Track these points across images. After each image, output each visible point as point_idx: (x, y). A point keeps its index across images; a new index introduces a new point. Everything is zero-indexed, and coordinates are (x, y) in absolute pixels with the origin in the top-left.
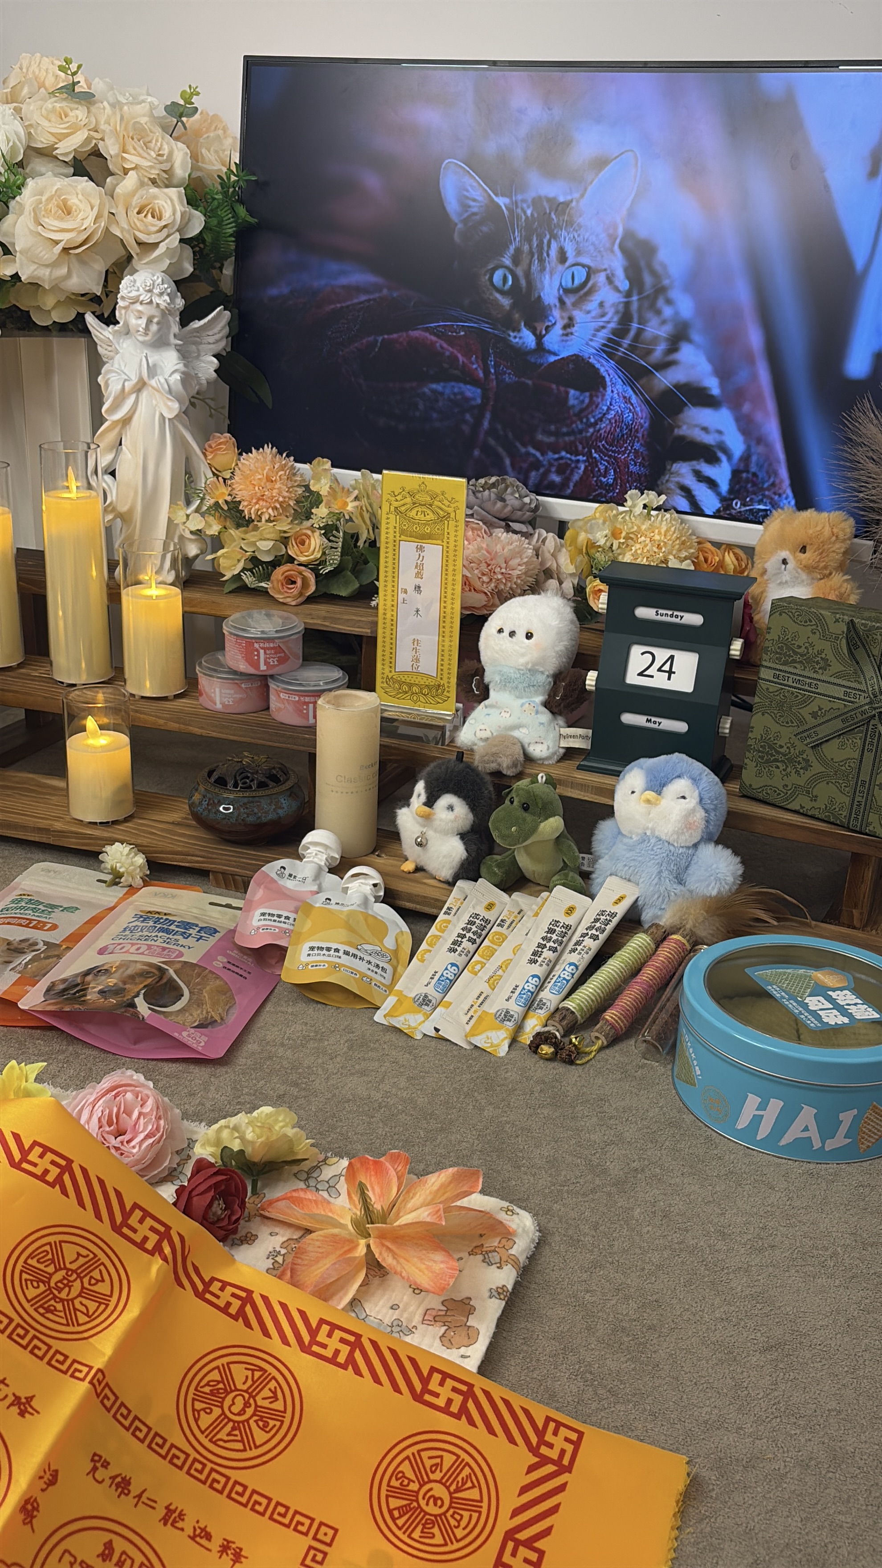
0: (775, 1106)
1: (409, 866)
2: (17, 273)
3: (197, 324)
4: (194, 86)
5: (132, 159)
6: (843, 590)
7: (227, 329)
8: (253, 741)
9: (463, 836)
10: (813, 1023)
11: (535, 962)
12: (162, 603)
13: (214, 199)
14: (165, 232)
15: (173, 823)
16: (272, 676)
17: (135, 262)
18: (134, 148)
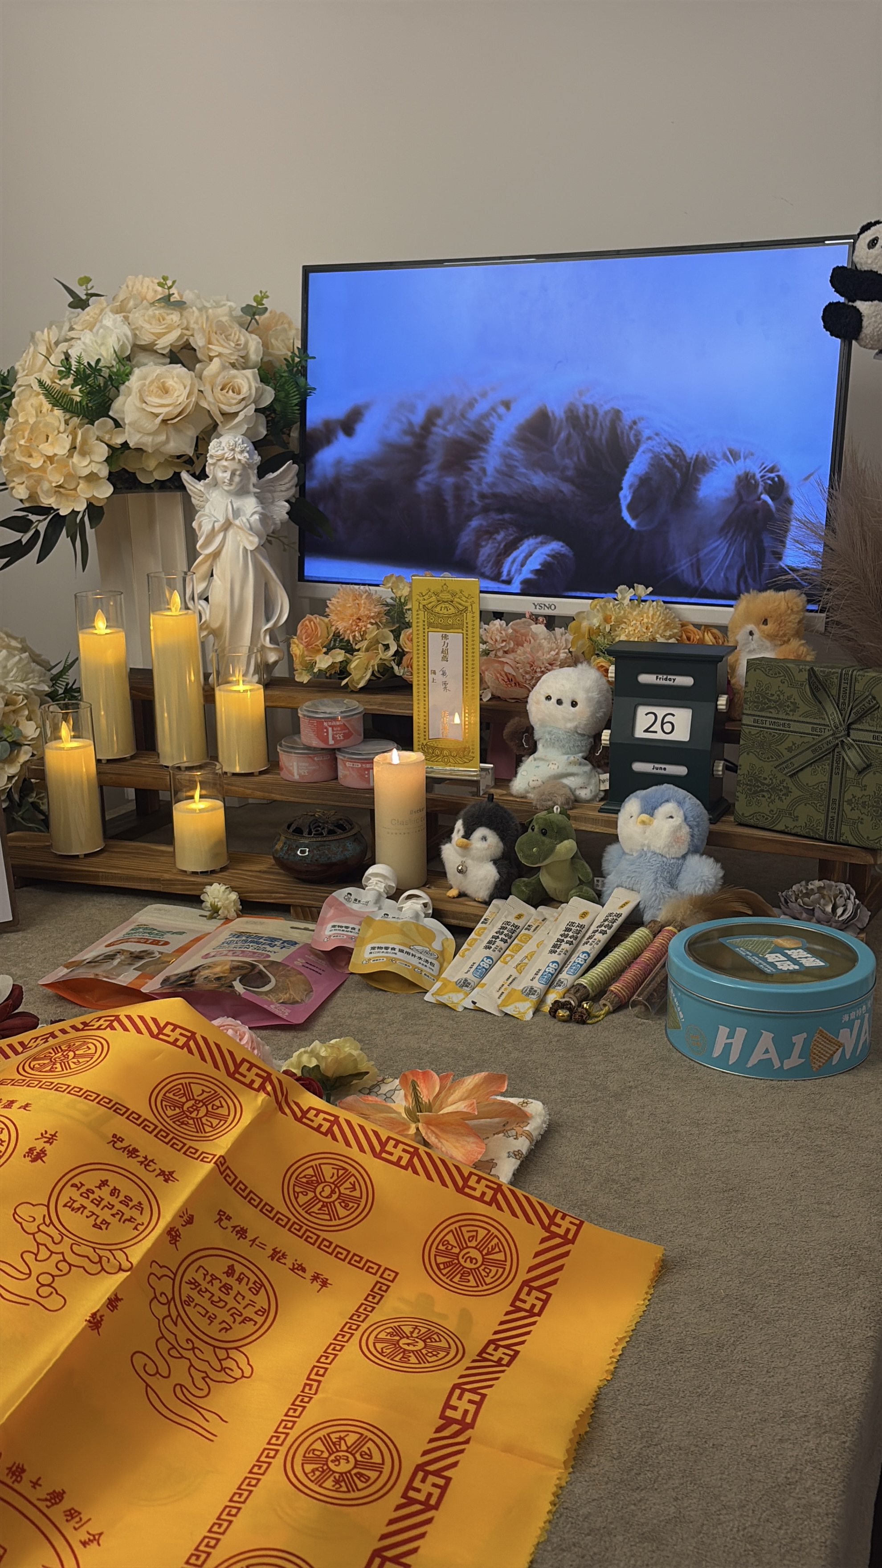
0: (741, 1033)
1: (453, 893)
2: (126, 442)
3: (271, 476)
4: (264, 291)
5: (216, 349)
6: (800, 652)
7: (296, 479)
8: (320, 801)
9: (495, 862)
10: (769, 970)
11: (555, 952)
12: (248, 696)
13: (282, 376)
14: (243, 404)
15: (260, 872)
16: (339, 749)
17: (220, 429)
18: (218, 341)
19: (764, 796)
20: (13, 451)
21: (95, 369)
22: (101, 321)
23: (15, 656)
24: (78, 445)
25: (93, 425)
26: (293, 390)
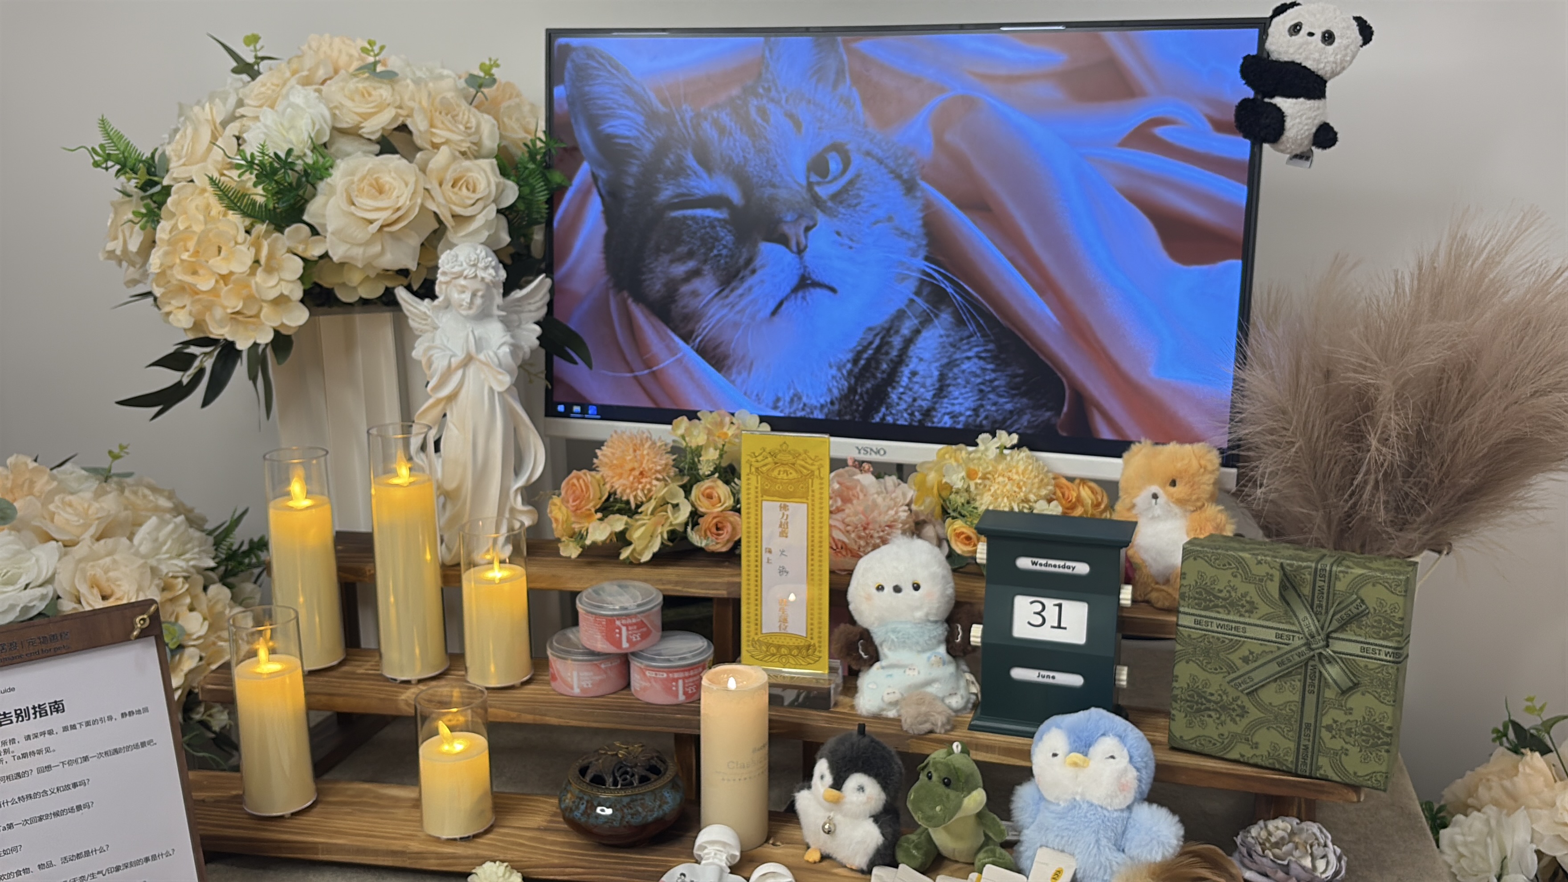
1: (813, 856)
2: (328, 254)
3: (518, 294)
4: (493, 58)
5: (441, 134)
6: (1218, 520)
8: (618, 726)
9: (877, 818)
12: (506, 586)
13: (526, 168)
14: (481, 204)
15: (537, 829)
16: (634, 654)
17: (450, 235)
18: (443, 123)
19: (1210, 716)
20: (171, 267)
21: (285, 162)
22: (287, 96)
23: (168, 523)
24: (263, 261)
25: (282, 233)
26: (540, 185)
